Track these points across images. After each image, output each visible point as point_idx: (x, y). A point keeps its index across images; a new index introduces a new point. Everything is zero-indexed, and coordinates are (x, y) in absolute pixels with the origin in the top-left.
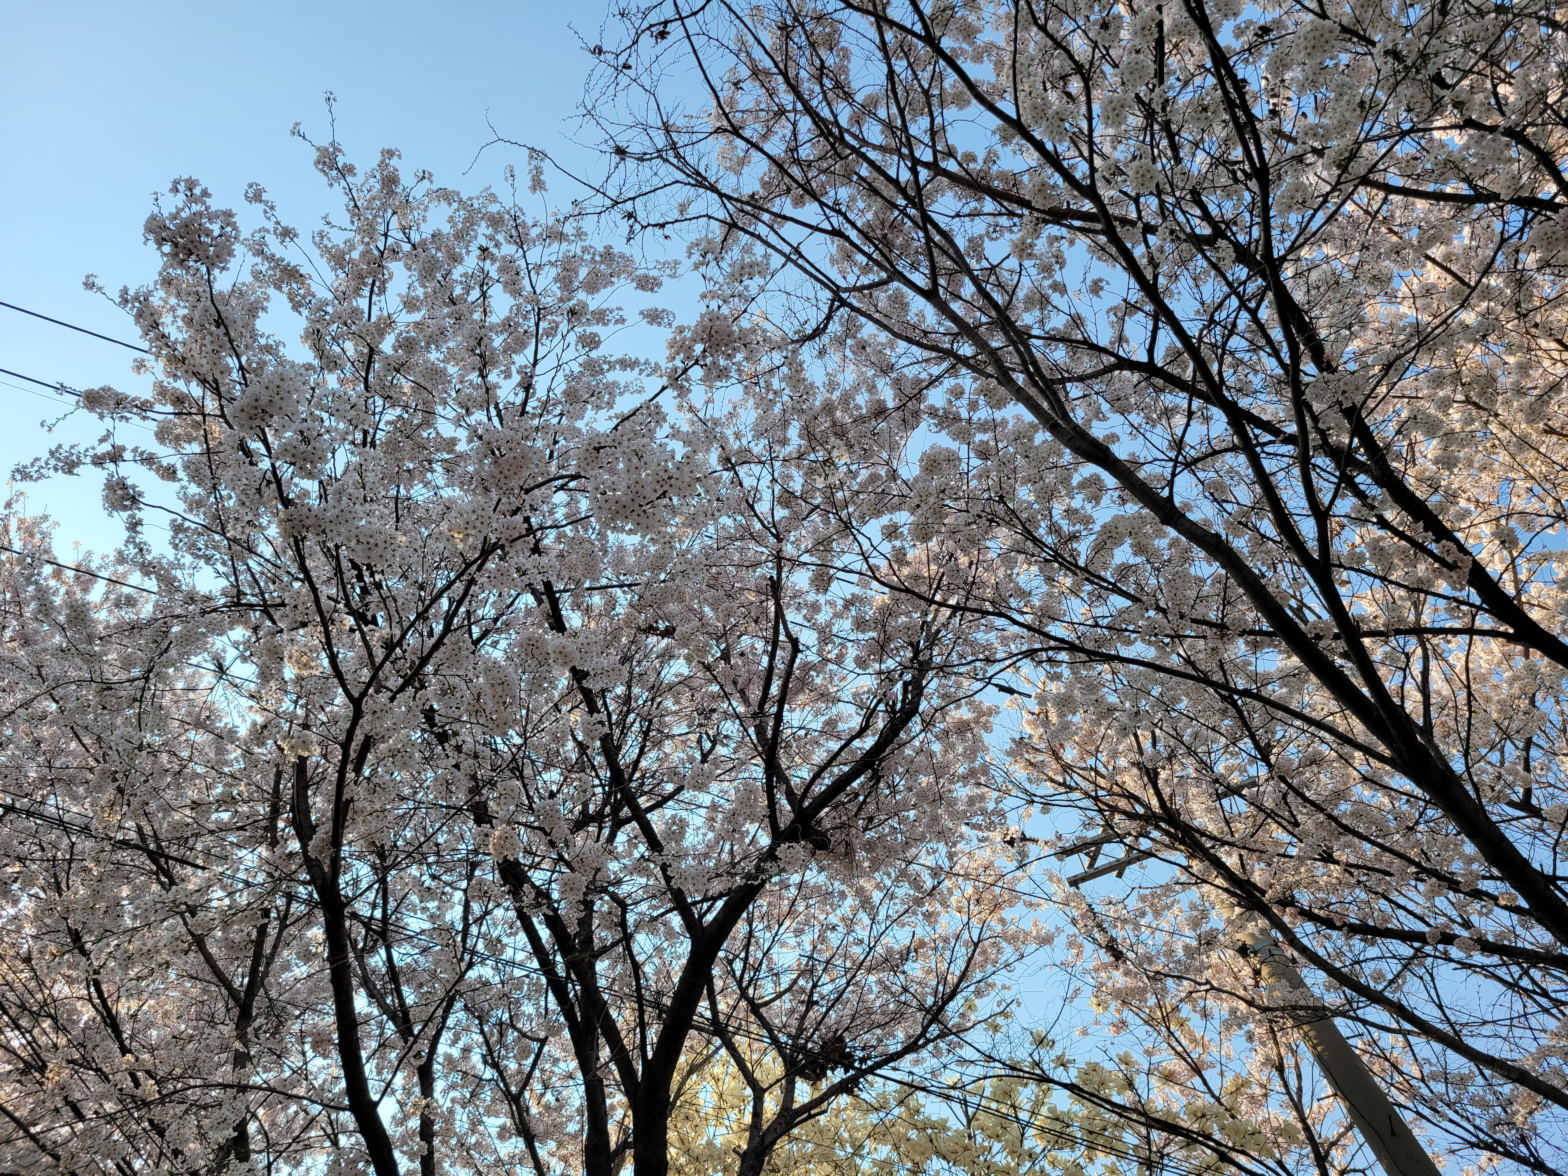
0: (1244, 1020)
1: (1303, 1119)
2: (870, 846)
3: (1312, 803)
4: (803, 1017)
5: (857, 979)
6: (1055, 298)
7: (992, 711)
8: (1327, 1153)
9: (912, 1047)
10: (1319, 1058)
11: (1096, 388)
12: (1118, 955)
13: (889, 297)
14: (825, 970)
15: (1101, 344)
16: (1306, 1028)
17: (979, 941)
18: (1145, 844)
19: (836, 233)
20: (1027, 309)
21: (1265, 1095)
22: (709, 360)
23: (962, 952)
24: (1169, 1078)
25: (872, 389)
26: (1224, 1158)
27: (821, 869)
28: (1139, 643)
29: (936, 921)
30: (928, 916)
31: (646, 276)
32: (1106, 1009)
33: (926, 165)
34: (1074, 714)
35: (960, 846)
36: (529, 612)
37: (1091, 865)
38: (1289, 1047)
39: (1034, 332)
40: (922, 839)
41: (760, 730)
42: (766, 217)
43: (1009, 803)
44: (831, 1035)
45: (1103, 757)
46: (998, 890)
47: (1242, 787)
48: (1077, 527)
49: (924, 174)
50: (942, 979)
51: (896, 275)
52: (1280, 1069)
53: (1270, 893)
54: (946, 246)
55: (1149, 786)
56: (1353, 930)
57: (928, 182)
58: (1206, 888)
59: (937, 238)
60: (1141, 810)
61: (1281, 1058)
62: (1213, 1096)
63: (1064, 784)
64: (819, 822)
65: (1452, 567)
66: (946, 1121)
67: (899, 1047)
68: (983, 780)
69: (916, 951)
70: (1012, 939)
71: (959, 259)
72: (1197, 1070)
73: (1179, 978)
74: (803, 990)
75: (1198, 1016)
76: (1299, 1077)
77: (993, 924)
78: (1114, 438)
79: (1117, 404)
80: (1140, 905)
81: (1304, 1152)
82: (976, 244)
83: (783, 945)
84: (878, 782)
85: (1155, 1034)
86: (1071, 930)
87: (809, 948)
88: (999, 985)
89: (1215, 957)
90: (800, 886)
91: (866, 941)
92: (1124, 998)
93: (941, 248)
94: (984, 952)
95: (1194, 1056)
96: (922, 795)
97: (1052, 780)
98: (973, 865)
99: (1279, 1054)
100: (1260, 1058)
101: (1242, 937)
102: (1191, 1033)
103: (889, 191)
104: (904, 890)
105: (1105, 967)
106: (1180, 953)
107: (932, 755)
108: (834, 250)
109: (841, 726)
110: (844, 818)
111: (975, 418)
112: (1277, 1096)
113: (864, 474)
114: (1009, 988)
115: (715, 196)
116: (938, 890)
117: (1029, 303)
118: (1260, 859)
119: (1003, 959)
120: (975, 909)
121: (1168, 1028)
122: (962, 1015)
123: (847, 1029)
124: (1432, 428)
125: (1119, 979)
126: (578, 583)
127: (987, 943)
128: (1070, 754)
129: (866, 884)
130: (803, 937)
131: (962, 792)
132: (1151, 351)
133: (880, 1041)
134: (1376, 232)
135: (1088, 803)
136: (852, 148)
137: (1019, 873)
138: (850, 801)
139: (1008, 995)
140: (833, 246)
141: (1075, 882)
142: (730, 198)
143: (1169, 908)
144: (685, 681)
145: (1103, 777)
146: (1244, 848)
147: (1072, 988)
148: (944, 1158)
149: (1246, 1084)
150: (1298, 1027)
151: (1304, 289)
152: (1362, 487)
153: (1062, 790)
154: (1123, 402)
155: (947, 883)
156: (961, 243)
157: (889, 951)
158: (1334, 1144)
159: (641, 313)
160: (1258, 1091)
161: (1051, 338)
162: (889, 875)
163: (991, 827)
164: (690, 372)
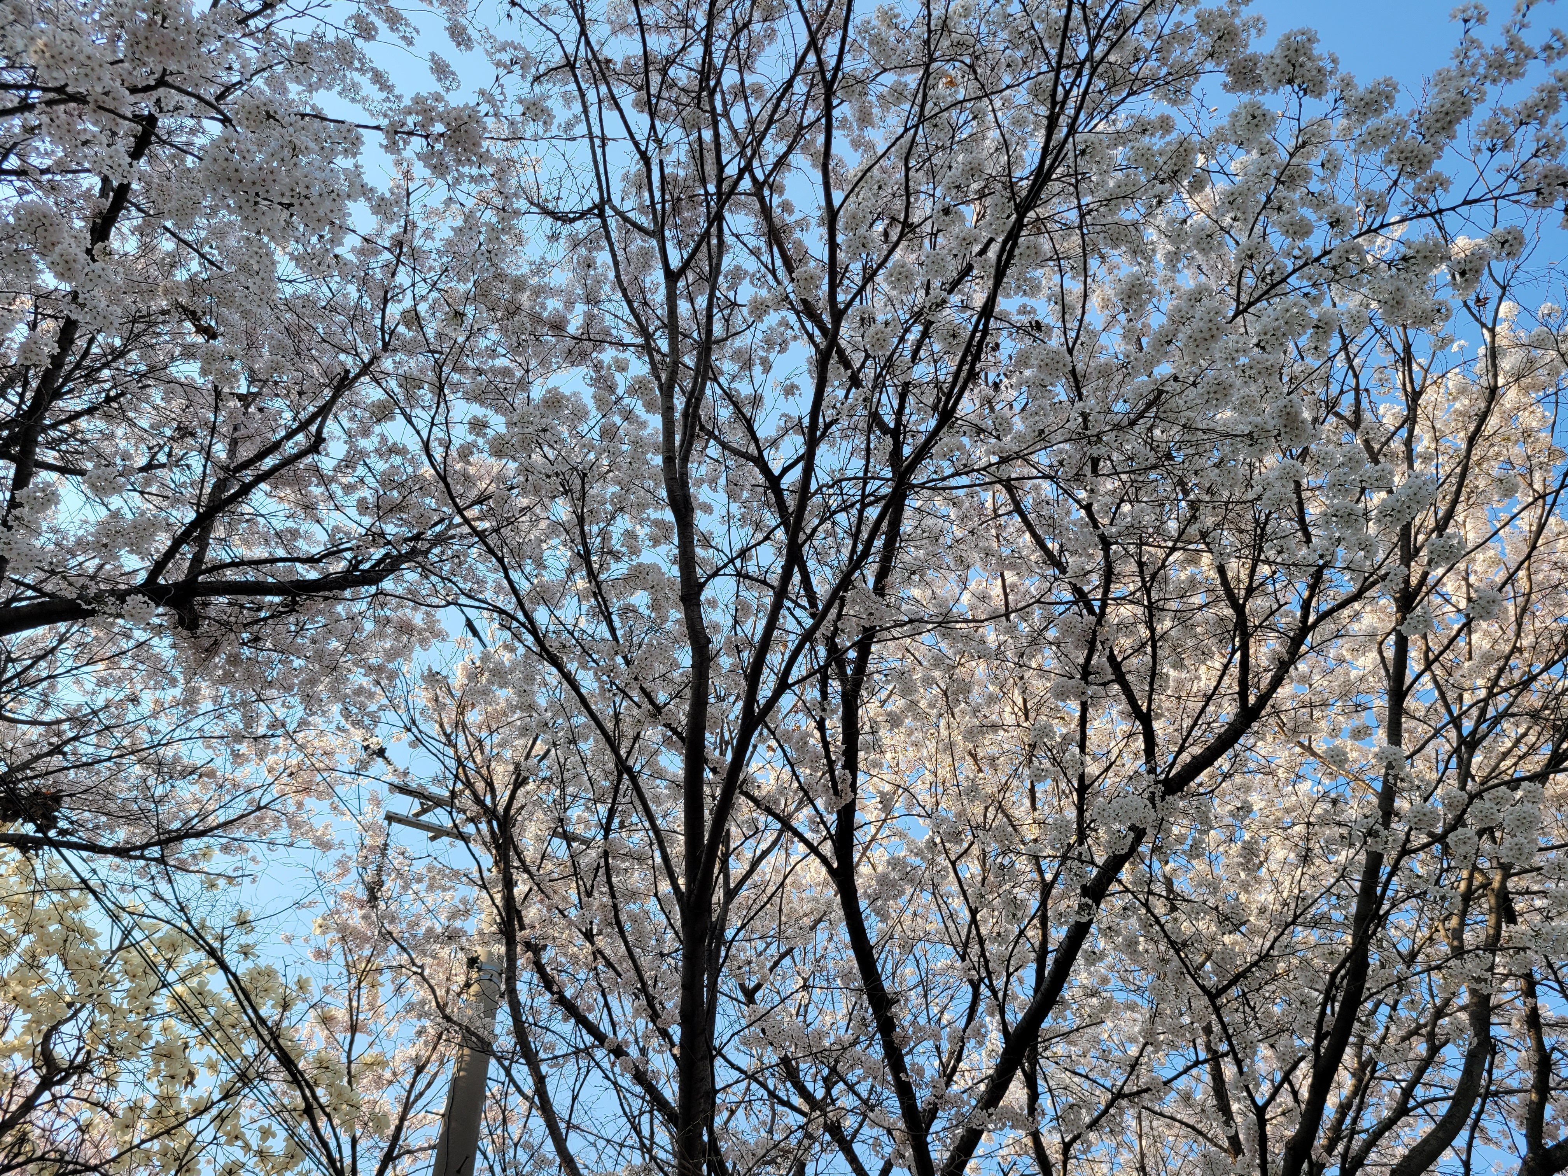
0: (427, 1015)
1: (402, 1119)
2: (234, 660)
3: (611, 887)
4: (38, 757)
5: (124, 761)
6: (757, 370)
7: (440, 635)
8: (399, 1156)
9: (120, 852)
10: (455, 1082)
11: (729, 463)
12: (373, 898)
13: (642, 248)
14: (97, 732)
15: (758, 434)
16: (466, 1051)
17: (265, 807)
18: (470, 829)
19: (645, 157)
20: (732, 358)
21: (390, 1082)
22: (439, 146)
23: (241, 805)
24: (326, 1020)
25: (570, 304)
26: (308, 1111)
27: (174, 646)
28: (591, 672)
29: (241, 764)
30: (236, 755)
31: (464, 29)
32: (324, 933)
33: (754, 179)
34: (501, 687)
35: (317, 720)
36: (87, 195)
37: (417, 815)
38: (443, 1056)
39: (722, 380)
40: (288, 689)
41: (221, 486)
42: (603, 89)
43: (390, 716)
44: (53, 790)
45: (497, 738)
46: (319, 778)
47: (575, 839)
48: (624, 549)
49: (746, 184)
50: (203, 816)
51: (659, 234)
52: (420, 1070)
53: (526, 932)
54: (715, 255)
55: (511, 787)
56: (562, 1000)
57: (745, 194)
58: (484, 894)
59: (714, 241)
60: (488, 801)
61: (428, 1061)
62: (349, 1057)
63: (448, 736)
64: (205, 605)
65: (836, 792)
66: (97, 935)
67: (110, 844)
68: (384, 682)
69: (200, 776)
70: (295, 825)
71: (715, 270)
72: (354, 1028)
73: (404, 949)
74: (59, 734)
75: (392, 988)
76: (429, 1085)
77: (290, 801)
78: (707, 509)
79: (732, 487)
80: (425, 872)
81: (381, 1144)
82: (737, 275)
83: (78, 682)
84: (291, 612)
85: (346, 979)
86: (351, 851)
87: (100, 702)
88: (250, 855)
89: (444, 952)
90: (140, 645)
91: (160, 736)
92: (346, 934)
93: (709, 250)
94: (262, 819)
95: (361, 1017)
96: (319, 656)
97: (442, 726)
98: (316, 744)
99: (429, 1058)
100: (413, 1053)
101: (480, 951)
102: (375, 997)
103: (710, 169)
104: (235, 718)
105: (352, 900)
106: (421, 931)
107: (358, 629)
108: (634, 169)
109: (300, 543)
110: (233, 619)
111: (626, 401)
112: (399, 1089)
113: (501, 362)
114: (257, 862)
115: (578, 28)
116: (266, 741)
117: (737, 355)
118: (541, 901)
119: (273, 835)
120: (285, 779)
121: (360, 982)
122: (194, 856)
123: (71, 795)
124: (907, 690)
125: (356, 918)
126: (159, 214)
127: (270, 813)
128: (473, 717)
129: (205, 688)
130: (104, 689)
131: (359, 678)
132: (785, 470)
133: (97, 827)
134: (987, 529)
135: (452, 764)
136: (713, 108)
137: (348, 778)
138: (249, 609)
139: (251, 868)
140: (635, 165)
141: (391, 818)
142: (588, 43)
143: (444, 889)
144: (188, 388)
145: (482, 753)
146: (538, 885)
147: (310, 898)
148: (65, 964)
149: (383, 1064)
150: (461, 1046)
151: (916, 523)
152: (830, 690)
153: (444, 740)
154: (737, 489)
155: (280, 741)
156: (727, 263)
157: (176, 759)
158: (409, 1152)
159: (433, 54)
160: (387, 1075)
161: (729, 396)
162: (233, 696)
163: (357, 724)
164: (414, 139)
